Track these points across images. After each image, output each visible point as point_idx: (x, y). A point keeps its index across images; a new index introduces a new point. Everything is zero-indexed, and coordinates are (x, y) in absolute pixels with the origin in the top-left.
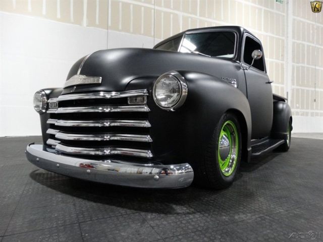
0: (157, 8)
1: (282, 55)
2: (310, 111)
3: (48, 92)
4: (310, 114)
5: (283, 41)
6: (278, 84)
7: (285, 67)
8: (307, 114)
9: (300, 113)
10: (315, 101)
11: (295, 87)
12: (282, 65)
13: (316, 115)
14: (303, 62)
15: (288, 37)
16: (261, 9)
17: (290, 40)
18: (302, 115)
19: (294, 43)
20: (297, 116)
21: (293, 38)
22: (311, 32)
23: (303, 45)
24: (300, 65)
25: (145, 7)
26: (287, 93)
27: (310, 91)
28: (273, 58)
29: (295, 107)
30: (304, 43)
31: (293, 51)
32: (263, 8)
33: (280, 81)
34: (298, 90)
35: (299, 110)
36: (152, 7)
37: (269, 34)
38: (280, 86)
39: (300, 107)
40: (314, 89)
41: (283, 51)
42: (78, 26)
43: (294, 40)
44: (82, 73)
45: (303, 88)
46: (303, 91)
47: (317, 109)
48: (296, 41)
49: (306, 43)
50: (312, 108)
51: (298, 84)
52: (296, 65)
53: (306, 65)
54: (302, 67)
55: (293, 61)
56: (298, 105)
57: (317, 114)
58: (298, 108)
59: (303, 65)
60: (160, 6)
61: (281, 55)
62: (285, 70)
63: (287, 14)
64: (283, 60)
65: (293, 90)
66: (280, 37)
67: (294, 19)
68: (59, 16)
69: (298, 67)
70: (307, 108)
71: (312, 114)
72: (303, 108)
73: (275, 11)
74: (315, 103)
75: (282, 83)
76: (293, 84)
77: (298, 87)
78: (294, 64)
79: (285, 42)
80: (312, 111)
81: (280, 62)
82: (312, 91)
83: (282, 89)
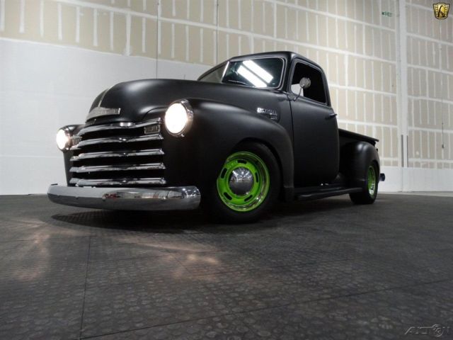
0: (220, 29)
1: (393, 86)
2: (436, 161)
3: (71, 129)
4: (436, 166)
5: (394, 66)
6: (388, 124)
7: (397, 101)
8: (432, 165)
9: (421, 164)
10: (443, 147)
11: (414, 128)
12: (394, 99)
13: (445, 167)
14: (424, 95)
15: (400, 61)
16: (361, 25)
17: (404, 65)
18: (425, 166)
19: (409, 69)
20: (417, 169)
21: (409, 62)
22: (434, 53)
23: (423, 72)
24: (420, 98)
25: (206, 30)
26: (402, 136)
27: (435, 135)
28: (380, 90)
29: (414, 155)
31: (409, 80)
32: (364, 24)
33: (391, 120)
34: (417, 132)
35: (419, 160)
37: (374, 58)
38: (391, 127)
39: (421, 156)
40: (440, 131)
41: (394, 80)
42: (121, 55)
43: (409, 65)
44: (102, 106)
45: (425, 129)
46: (424, 133)
47: (446, 157)
48: (413, 66)
49: (427, 69)
50: (439, 157)
51: (417, 125)
52: (413, 98)
53: (427, 98)
54: (422, 100)
55: (409, 93)
56: (418, 153)
57: (447, 166)
58: (419, 157)
59: (424, 98)
60: (225, 26)
61: (391, 85)
62: (398, 105)
63: (399, 30)
64: (394, 91)
65: (410, 132)
66: (390, 62)
67: (408, 37)
68: (96, 44)
69: (416, 102)
70: (432, 157)
71: (440, 166)
72: (425, 157)
73: (381, 27)
74: (443, 151)
75: (395, 123)
76: (410, 124)
77: (418, 129)
78: (410, 97)
79: (397, 68)
80: (439, 161)
81: (390, 94)
82: (438, 134)
83: (395, 131)
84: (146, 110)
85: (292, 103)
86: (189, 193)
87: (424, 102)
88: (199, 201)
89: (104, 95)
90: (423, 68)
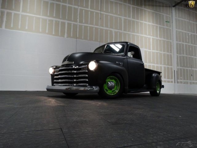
0: (101, 27)
1: (170, 50)
2: (189, 81)
3: (55, 67)
4: (189, 83)
5: (171, 42)
6: (169, 65)
8: (187, 83)
9: (183, 82)
10: (192, 75)
11: (179, 67)
12: (171, 55)
13: (193, 84)
14: (183, 54)
15: (173, 40)
16: (157, 26)
17: (175, 42)
18: (184, 83)
19: (177, 44)
20: (181, 84)
21: (177, 40)
22: (187, 37)
23: (183, 45)
24: (182, 55)
25: (96, 28)
26: (175, 71)
28: (165, 52)
29: (180, 78)
30: (183, 43)
31: (177, 48)
32: (159, 26)
33: (170, 64)
34: (181, 69)
36: (99, 27)
37: (162, 39)
38: (170, 67)
39: (183, 79)
40: (191, 69)
41: (171, 48)
43: (177, 42)
45: (184, 68)
46: (184, 70)
47: (193, 80)
48: (179, 42)
49: (185, 43)
50: (190, 80)
51: (181, 66)
52: (179, 55)
53: (185, 55)
54: (183, 56)
55: (177, 53)
56: (181, 78)
57: (194, 83)
58: (181, 79)
59: (183, 55)
60: (103, 27)
62: (173, 58)
63: (173, 28)
64: (171, 52)
65: (178, 69)
66: (169, 41)
67: (177, 31)
68: (54, 33)
69: (180, 57)
70: (187, 79)
71: (191, 83)
72: (184, 79)
73: (165, 27)
74: (192, 77)
75: (171, 65)
76: (178, 66)
77: (181, 68)
78: (178, 55)
79: (172, 43)
80: (190, 81)
81: (169, 54)
82: (190, 70)
83: (171, 69)
84: (82, 63)
85: (128, 60)
86: (96, 88)
87: (184, 57)
88: (99, 91)
89: (68, 57)
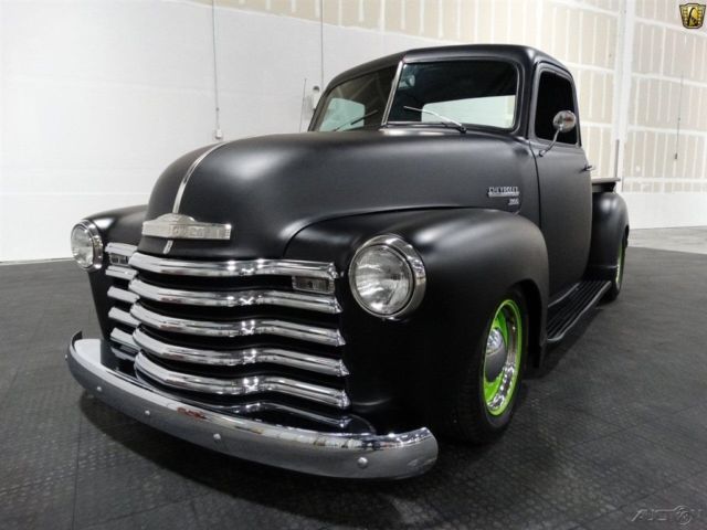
1: (610, 56)
2: (663, 180)
4: (663, 188)
5: (614, 21)
6: (598, 122)
7: (615, 82)
8: (657, 187)
9: (642, 187)
10: (676, 157)
11: (636, 128)
12: (610, 77)
13: (675, 190)
14: (656, 70)
18: (647, 189)
19: (638, 25)
20: (635, 193)
21: (638, 12)
23: (659, 30)
24: (649, 76)
26: (618, 142)
27: (667, 137)
28: (589, 64)
29: (632, 172)
33: (603, 116)
34: (640, 134)
35: (639, 180)
37: (585, 5)
38: (602, 126)
39: (643, 174)
40: (675, 131)
41: (613, 44)
43: (638, 19)
45: (652, 129)
46: (651, 135)
47: (679, 174)
48: (645, 21)
49: (665, 25)
50: (669, 174)
51: (642, 122)
52: (640, 77)
53: (661, 77)
54: (653, 80)
55: (635, 70)
56: (638, 169)
57: (678, 187)
58: (638, 174)
59: (655, 77)
61: (607, 54)
62: (615, 89)
64: (611, 66)
65: (630, 135)
66: (609, 13)
69: (644, 82)
70: (659, 175)
71: (668, 188)
72: (649, 174)
74: (675, 163)
75: (608, 120)
76: (631, 121)
77: (642, 128)
78: (635, 74)
79: (619, 23)
80: (667, 180)
81: (605, 71)
82: (672, 136)
83: (607, 134)
87: (655, 82)
90: (660, 23)
